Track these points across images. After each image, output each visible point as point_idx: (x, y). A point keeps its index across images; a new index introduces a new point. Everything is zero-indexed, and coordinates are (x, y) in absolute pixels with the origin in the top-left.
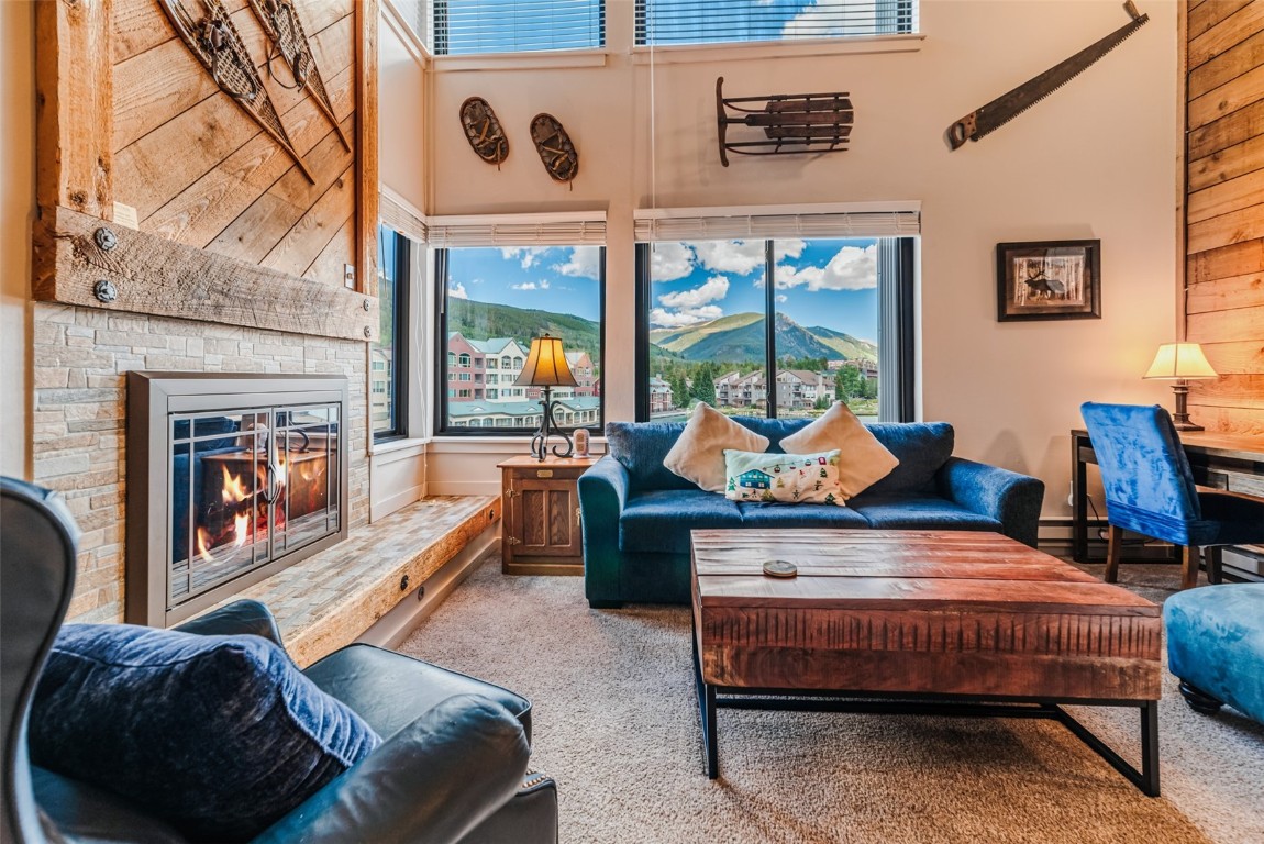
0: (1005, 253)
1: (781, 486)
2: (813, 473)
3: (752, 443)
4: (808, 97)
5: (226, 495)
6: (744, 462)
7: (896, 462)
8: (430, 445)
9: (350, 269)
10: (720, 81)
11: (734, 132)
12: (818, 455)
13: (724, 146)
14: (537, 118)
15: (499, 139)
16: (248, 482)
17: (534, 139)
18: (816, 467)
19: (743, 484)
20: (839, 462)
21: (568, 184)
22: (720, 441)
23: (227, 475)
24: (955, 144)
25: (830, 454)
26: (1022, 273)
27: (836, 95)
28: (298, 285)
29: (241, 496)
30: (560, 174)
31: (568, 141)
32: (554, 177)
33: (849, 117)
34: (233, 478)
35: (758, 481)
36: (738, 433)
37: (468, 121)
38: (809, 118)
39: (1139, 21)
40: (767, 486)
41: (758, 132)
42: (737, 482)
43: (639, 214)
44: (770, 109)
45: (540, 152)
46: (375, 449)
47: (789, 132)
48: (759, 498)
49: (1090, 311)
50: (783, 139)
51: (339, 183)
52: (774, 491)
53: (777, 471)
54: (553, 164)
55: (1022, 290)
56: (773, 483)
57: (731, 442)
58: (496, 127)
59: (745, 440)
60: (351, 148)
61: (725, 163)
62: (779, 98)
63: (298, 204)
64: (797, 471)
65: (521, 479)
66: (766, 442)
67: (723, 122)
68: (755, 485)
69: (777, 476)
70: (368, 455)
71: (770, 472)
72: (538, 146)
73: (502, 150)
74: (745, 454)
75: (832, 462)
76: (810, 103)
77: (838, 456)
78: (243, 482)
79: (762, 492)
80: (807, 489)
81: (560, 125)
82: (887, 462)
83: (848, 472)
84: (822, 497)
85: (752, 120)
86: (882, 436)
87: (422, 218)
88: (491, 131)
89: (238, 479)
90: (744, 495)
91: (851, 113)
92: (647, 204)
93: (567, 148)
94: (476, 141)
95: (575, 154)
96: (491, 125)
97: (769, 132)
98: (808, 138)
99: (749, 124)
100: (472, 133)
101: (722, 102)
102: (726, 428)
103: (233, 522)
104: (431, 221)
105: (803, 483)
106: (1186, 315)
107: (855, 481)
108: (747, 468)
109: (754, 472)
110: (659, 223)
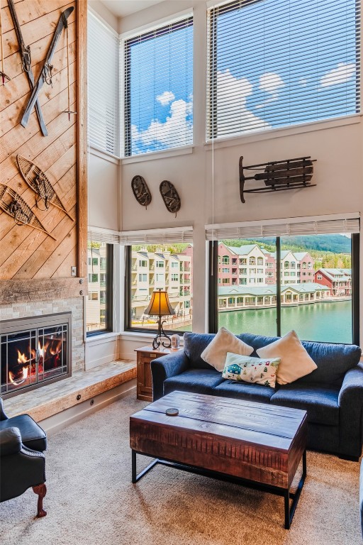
1: (245, 374)
2: (260, 370)
3: (242, 350)
4: (288, 161)
5: (19, 360)
6: (233, 359)
7: (315, 366)
8: (120, 336)
9: (74, 268)
10: (241, 159)
11: (249, 185)
12: (267, 360)
13: (242, 191)
14: (162, 183)
15: (147, 194)
16: (28, 356)
17: (161, 193)
18: (264, 366)
19: (229, 371)
20: (279, 364)
21: (176, 214)
22: (226, 347)
23: (19, 354)
25: (272, 360)
27: (304, 159)
28: (48, 282)
29: (25, 361)
30: (172, 209)
31: (176, 193)
32: (169, 211)
33: (311, 170)
34: (22, 354)
35: (236, 370)
36: (237, 343)
37: (135, 187)
38: (288, 173)
40: (239, 373)
41: (261, 184)
42: (228, 369)
43: (207, 227)
44: (267, 170)
45: (164, 199)
46: (87, 340)
47: (277, 182)
48: (236, 379)
50: (275, 185)
51: (69, 235)
52: (242, 376)
53: (245, 366)
54: (169, 205)
56: (242, 372)
57: (231, 349)
58: (146, 188)
59: (239, 348)
60: (74, 220)
61: (243, 201)
62: (273, 163)
63: (49, 250)
64: (254, 367)
65: (144, 357)
66: (251, 349)
67: (242, 179)
68: (234, 372)
69: (244, 368)
70: (84, 342)
71: (242, 366)
72: (163, 196)
73: (148, 199)
74: (236, 355)
75: (272, 365)
76: (289, 164)
77: (278, 361)
78: (25, 356)
79: (236, 375)
80: (256, 377)
81: (173, 186)
82: (309, 366)
84: (263, 382)
85: (258, 177)
87: (117, 233)
88: (144, 190)
89: (24, 355)
90: (229, 376)
91: (312, 168)
92: (210, 222)
93: (175, 196)
94: (138, 196)
95: (179, 199)
96: (144, 187)
97: (267, 183)
98: (288, 184)
99: (256, 179)
100: (137, 192)
101: (241, 168)
102: (231, 341)
103: (22, 370)
104: (121, 234)
105: (256, 373)
107: (290, 375)
108: (233, 363)
109: (235, 365)
110: (217, 231)
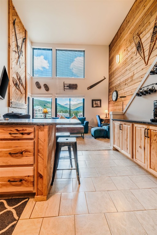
0: (93, 100)
9: (25, 102)
10: (64, 82)
14: (44, 84)
17: (44, 87)
24: (88, 89)
30: (47, 90)
37: (36, 84)
38: (73, 86)
39: (105, 78)
41: (68, 88)
43: (56, 95)
47: (71, 88)
49: (100, 107)
51: (24, 93)
61: (64, 90)
62: (70, 84)
67: (64, 86)
73: (40, 88)
81: (47, 85)
85: (67, 86)
88: (39, 86)
91: (77, 86)
95: (49, 88)
104: (32, 95)
106: (109, 107)
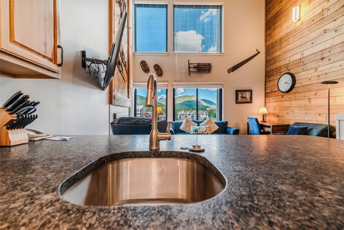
0: (237, 92)
1: (200, 131)
4: (204, 64)
10: (189, 60)
11: (191, 70)
12: (206, 126)
13: (190, 72)
14: (155, 65)
15: (147, 69)
17: (154, 69)
18: (206, 128)
20: (209, 127)
21: (161, 77)
22: (189, 124)
24: (229, 73)
26: (240, 96)
27: (209, 64)
31: (161, 69)
32: (158, 76)
36: (192, 123)
37: (142, 65)
38: (204, 67)
39: (259, 53)
40: (198, 131)
41: (195, 70)
42: (193, 131)
43: (174, 83)
44: (197, 65)
45: (155, 71)
47: (201, 70)
49: (251, 102)
51: (127, 80)
54: (158, 74)
55: (240, 98)
57: (191, 124)
58: (147, 66)
59: (194, 124)
60: (128, 74)
61: (190, 75)
62: (199, 64)
64: (202, 129)
66: (197, 124)
67: (189, 67)
68: (196, 131)
71: (198, 129)
73: (148, 71)
74: (194, 126)
76: (204, 65)
77: (209, 126)
80: (204, 132)
81: (159, 66)
82: (217, 127)
83: (210, 129)
84: (206, 133)
85: (194, 67)
86: (216, 123)
90: (194, 133)
91: (211, 67)
92: (175, 81)
93: (161, 70)
94: (143, 69)
95: (162, 72)
97: (197, 70)
98: (204, 71)
99: (194, 68)
100: (142, 67)
101: (189, 64)
102: (190, 122)
104: (134, 84)
106: (265, 103)
107: (212, 131)
108: (194, 129)
109: (195, 129)
110: (178, 85)
